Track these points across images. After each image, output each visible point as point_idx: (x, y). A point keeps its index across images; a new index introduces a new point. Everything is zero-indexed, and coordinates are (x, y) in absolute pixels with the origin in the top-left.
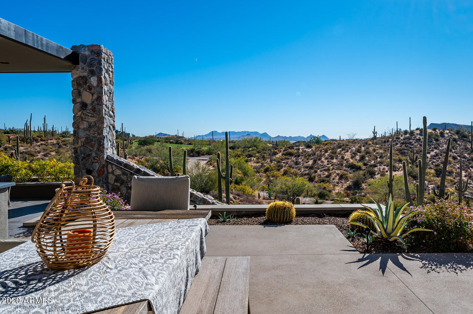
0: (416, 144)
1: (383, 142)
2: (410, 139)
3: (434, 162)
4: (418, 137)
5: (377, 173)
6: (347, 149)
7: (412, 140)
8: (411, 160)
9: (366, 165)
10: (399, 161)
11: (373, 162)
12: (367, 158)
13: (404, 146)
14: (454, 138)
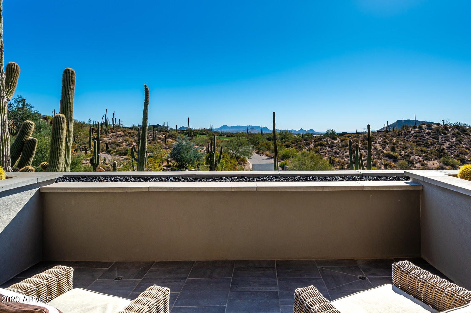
0: (428, 137)
1: (397, 134)
2: (420, 133)
3: (453, 153)
4: (427, 131)
5: (415, 163)
6: (375, 140)
8: (438, 151)
9: (400, 155)
10: (422, 151)
11: (403, 152)
12: (397, 149)
13: (418, 139)
14: (457, 132)
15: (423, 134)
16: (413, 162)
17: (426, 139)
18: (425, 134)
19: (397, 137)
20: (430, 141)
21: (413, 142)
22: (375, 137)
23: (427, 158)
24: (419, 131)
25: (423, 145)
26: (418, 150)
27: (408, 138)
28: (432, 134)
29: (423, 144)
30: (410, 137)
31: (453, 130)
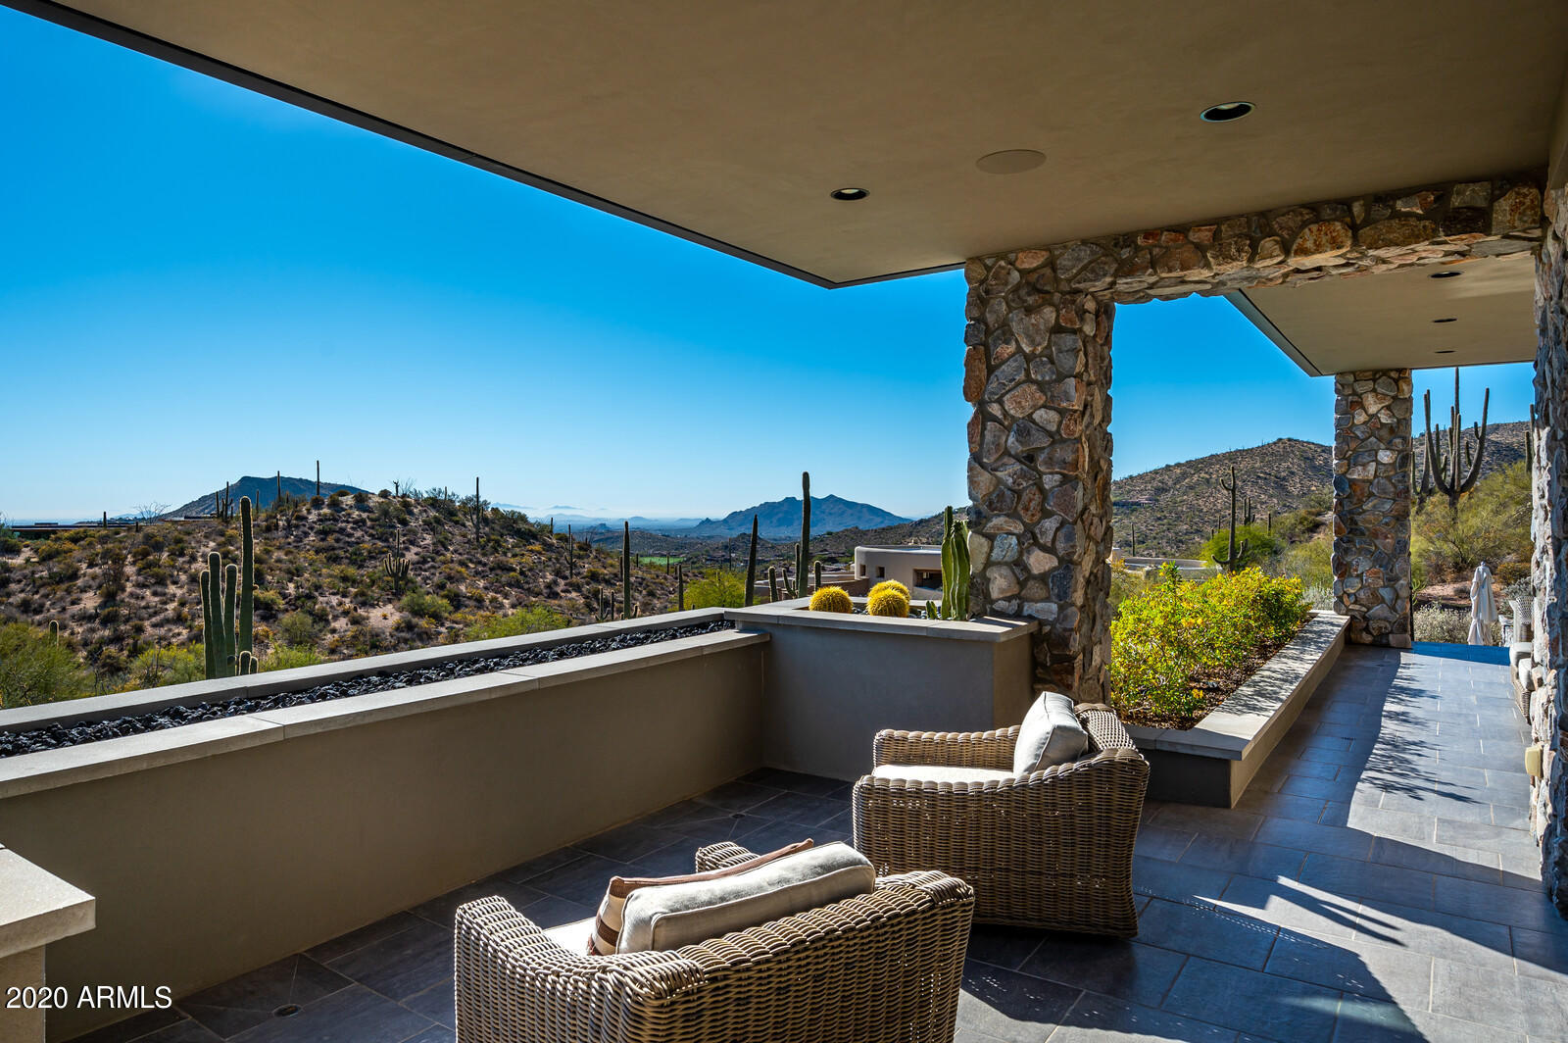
0: (359, 534)
1: (264, 528)
2: (336, 520)
3: (428, 578)
4: (356, 514)
5: (330, 617)
6: (190, 551)
7: (342, 522)
8: (394, 575)
9: (285, 596)
10: (345, 579)
11: (291, 586)
12: (270, 578)
13: (331, 540)
14: (435, 517)
15: (344, 525)
16: (327, 615)
17: (353, 539)
18: (351, 525)
19: (267, 535)
20: (366, 546)
21: (317, 552)
22: (186, 538)
23: (364, 598)
24: (332, 515)
25: (347, 561)
26: (336, 577)
27: (299, 539)
28: (369, 523)
29: (347, 558)
30: (306, 534)
31: (425, 511)
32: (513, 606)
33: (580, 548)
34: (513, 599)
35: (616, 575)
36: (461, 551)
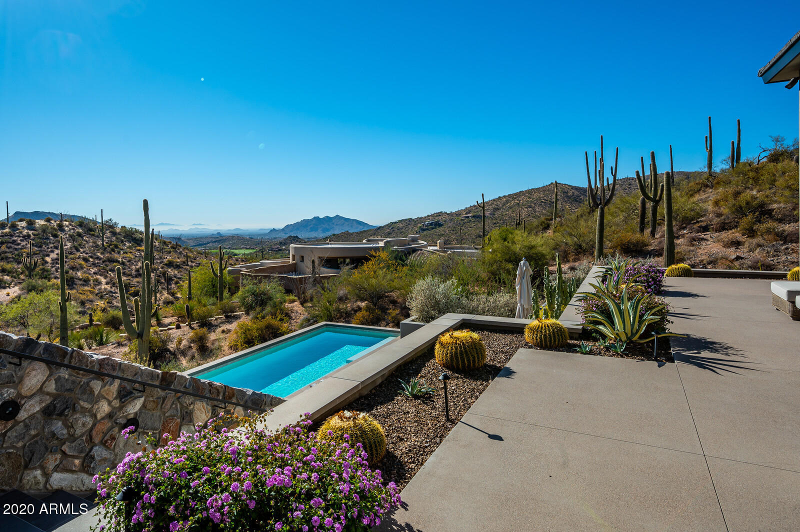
0: (24, 243)
2: (12, 236)
4: (25, 232)
8: (27, 268)
10: (5, 271)
14: (78, 232)
15: (16, 238)
18: (21, 238)
20: (27, 250)
24: (10, 233)
25: (14, 260)
28: (33, 237)
29: (12, 258)
31: (73, 229)
32: (107, 283)
33: (172, 247)
34: (108, 279)
35: (184, 262)
36: (88, 252)
